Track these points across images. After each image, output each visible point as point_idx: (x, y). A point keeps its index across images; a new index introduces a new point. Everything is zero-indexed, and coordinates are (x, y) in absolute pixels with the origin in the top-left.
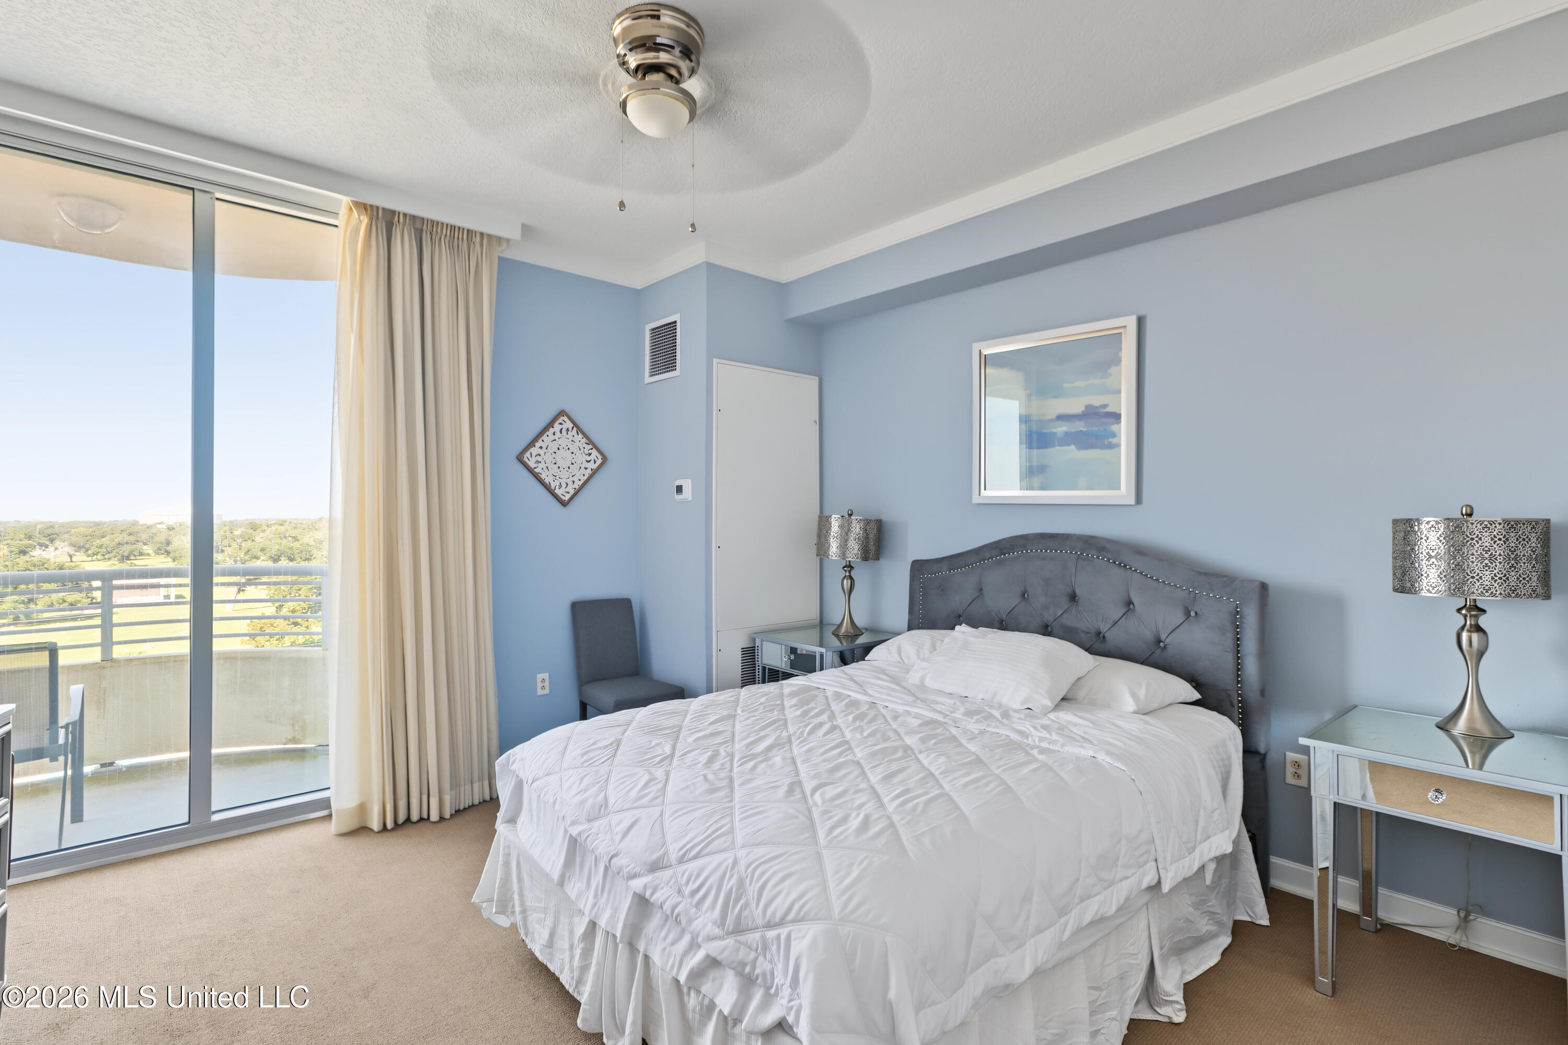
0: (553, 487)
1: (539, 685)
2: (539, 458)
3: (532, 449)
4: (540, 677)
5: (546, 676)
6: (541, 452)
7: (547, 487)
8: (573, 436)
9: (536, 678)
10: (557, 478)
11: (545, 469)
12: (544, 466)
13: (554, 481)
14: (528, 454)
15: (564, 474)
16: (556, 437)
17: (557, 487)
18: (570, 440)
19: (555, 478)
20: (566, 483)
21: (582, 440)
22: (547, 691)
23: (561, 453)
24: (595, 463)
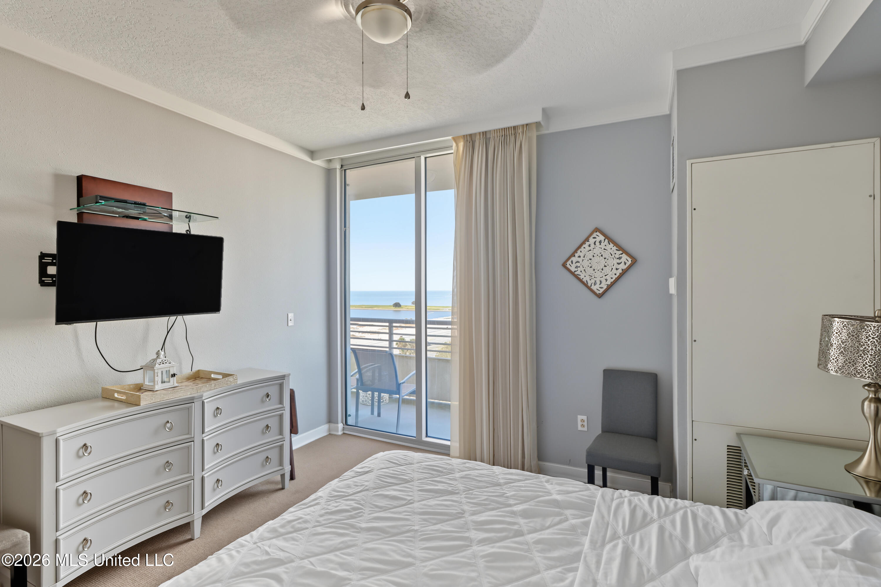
0: (589, 285)
1: (580, 423)
2: (578, 264)
3: (572, 258)
4: (580, 417)
5: (585, 418)
6: (580, 260)
7: (585, 285)
8: (606, 246)
9: (577, 417)
10: (593, 277)
11: (583, 272)
12: (582, 269)
13: (590, 280)
14: (569, 262)
15: (598, 274)
16: (591, 248)
17: (593, 284)
18: (603, 249)
19: (591, 277)
20: (600, 281)
21: (613, 248)
22: (585, 429)
23: (596, 259)
24: (625, 265)
